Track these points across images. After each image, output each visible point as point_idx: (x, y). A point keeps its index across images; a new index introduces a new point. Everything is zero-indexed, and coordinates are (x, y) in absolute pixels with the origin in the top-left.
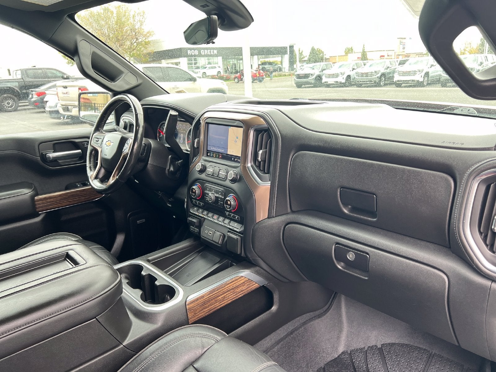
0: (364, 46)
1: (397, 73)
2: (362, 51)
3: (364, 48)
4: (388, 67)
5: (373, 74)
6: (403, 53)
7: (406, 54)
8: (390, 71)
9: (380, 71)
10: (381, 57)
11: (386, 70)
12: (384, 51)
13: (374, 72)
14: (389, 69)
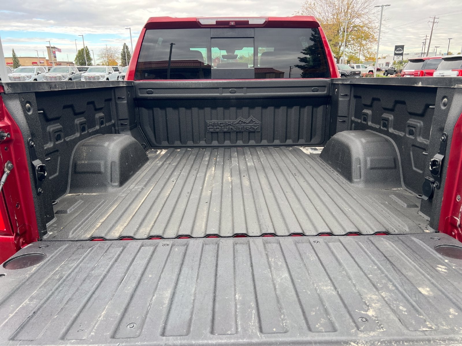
1: (84, 78)
4: (73, 73)
6: (55, 61)
10: (34, 64)
11: (71, 75)
12: (37, 58)
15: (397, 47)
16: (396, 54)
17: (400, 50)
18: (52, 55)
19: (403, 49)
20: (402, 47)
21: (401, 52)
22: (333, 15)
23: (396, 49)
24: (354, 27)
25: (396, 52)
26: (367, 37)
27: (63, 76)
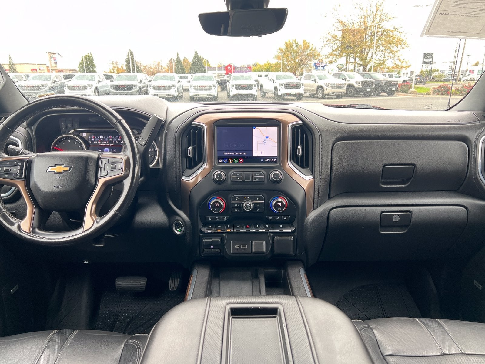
0: (10, 57)
1: (67, 88)
2: (9, 63)
3: (11, 59)
4: (55, 81)
5: (41, 87)
6: (56, 68)
7: (59, 69)
8: (57, 85)
9: (47, 85)
10: (33, 71)
11: (53, 84)
12: (36, 64)
13: (40, 85)
14: (56, 83)
15: (425, 55)
16: (424, 63)
17: (429, 58)
18: (53, 61)
19: (432, 57)
20: (432, 55)
21: (430, 60)
22: (360, 18)
23: (424, 57)
24: (383, 31)
25: (425, 60)
26: (398, 43)
27: (42, 85)
